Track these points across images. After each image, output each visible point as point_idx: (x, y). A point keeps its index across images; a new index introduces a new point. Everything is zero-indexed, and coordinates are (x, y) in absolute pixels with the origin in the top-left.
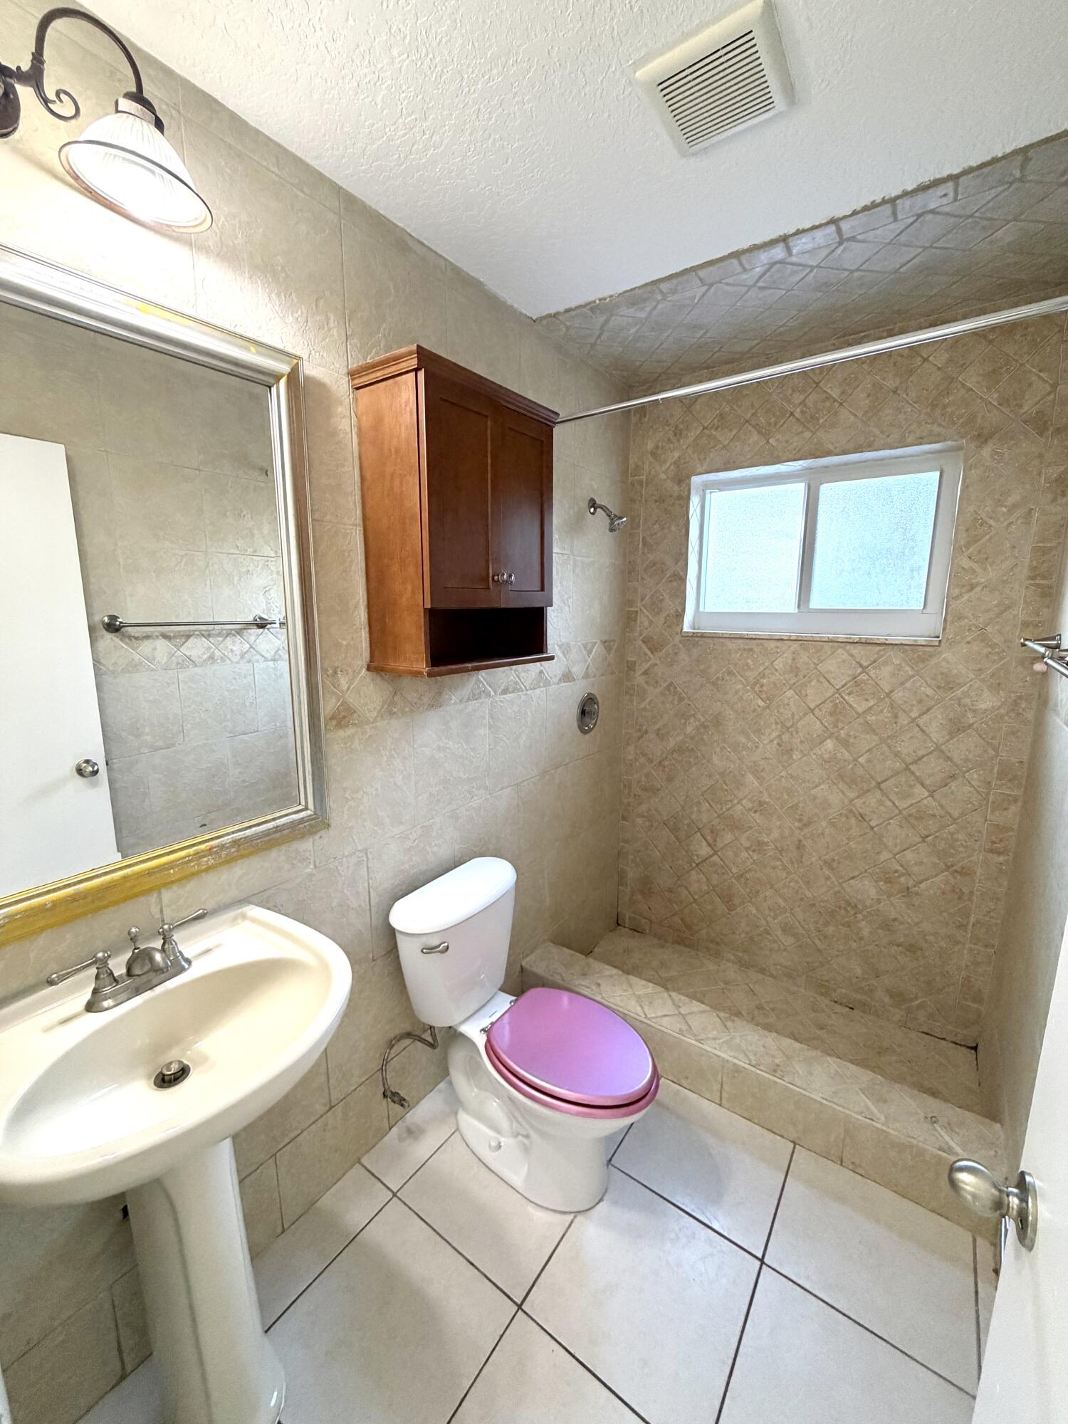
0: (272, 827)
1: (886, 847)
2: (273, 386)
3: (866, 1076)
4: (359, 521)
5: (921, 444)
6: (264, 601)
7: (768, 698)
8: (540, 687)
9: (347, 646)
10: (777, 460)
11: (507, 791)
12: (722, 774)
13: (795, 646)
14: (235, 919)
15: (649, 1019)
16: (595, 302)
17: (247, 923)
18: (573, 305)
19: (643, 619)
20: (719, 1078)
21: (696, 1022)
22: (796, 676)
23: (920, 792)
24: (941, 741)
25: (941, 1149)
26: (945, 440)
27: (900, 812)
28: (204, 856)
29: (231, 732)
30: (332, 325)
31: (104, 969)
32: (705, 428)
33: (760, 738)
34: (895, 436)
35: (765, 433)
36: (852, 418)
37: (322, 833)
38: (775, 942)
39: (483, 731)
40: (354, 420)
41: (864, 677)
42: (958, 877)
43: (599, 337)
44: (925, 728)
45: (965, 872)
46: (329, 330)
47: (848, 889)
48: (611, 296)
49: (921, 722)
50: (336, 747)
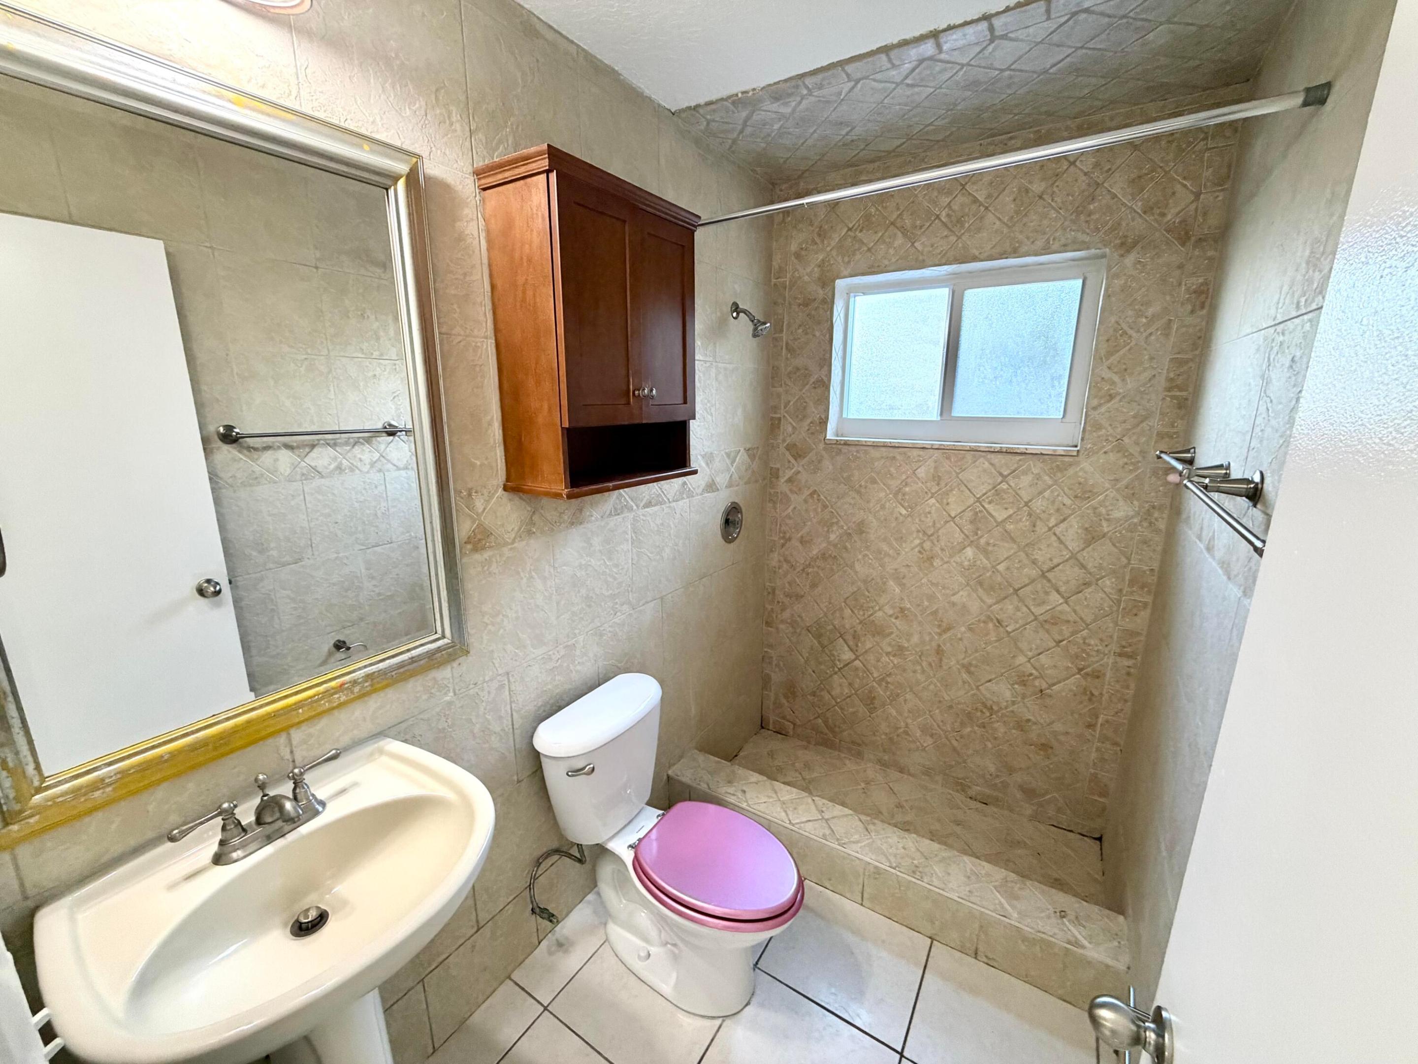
0: (407, 658)
1: (1021, 651)
2: (390, 187)
3: (999, 874)
4: (490, 332)
5: (1066, 251)
6: (393, 407)
7: (909, 506)
8: (683, 498)
9: (481, 465)
10: (921, 265)
11: (652, 604)
12: (865, 582)
13: (937, 454)
14: (372, 754)
15: (793, 825)
16: (737, 95)
17: (384, 759)
18: (714, 98)
19: (787, 427)
20: (861, 881)
21: (840, 827)
22: (938, 484)
23: (1055, 598)
24: (1077, 549)
25: (1069, 943)
26: (1088, 248)
27: (1036, 619)
28: (335, 693)
29: (363, 545)
30: (454, 119)
31: (230, 821)
32: (850, 229)
33: (901, 546)
34: (1040, 244)
35: (910, 236)
36: (998, 223)
37: (461, 660)
38: (914, 742)
39: (626, 546)
40: (481, 222)
41: (1004, 486)
42: (1089, 679)
43: (741, 132)
44: (1062, 537)
45: (1097, 675)
46: (451, 124)
47: (984, 692)
48: (754, 89)
49: (1058, 530)
50: (472, 572)
